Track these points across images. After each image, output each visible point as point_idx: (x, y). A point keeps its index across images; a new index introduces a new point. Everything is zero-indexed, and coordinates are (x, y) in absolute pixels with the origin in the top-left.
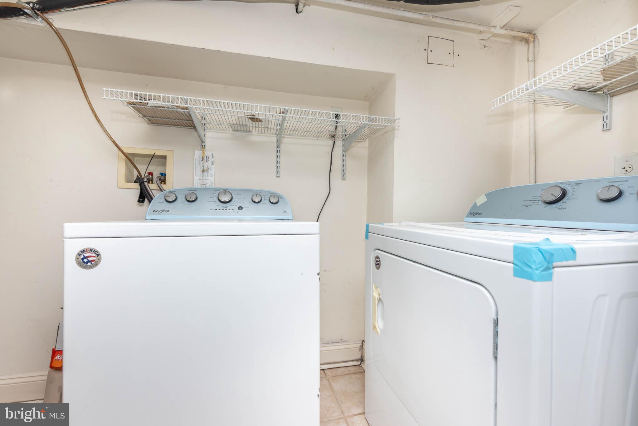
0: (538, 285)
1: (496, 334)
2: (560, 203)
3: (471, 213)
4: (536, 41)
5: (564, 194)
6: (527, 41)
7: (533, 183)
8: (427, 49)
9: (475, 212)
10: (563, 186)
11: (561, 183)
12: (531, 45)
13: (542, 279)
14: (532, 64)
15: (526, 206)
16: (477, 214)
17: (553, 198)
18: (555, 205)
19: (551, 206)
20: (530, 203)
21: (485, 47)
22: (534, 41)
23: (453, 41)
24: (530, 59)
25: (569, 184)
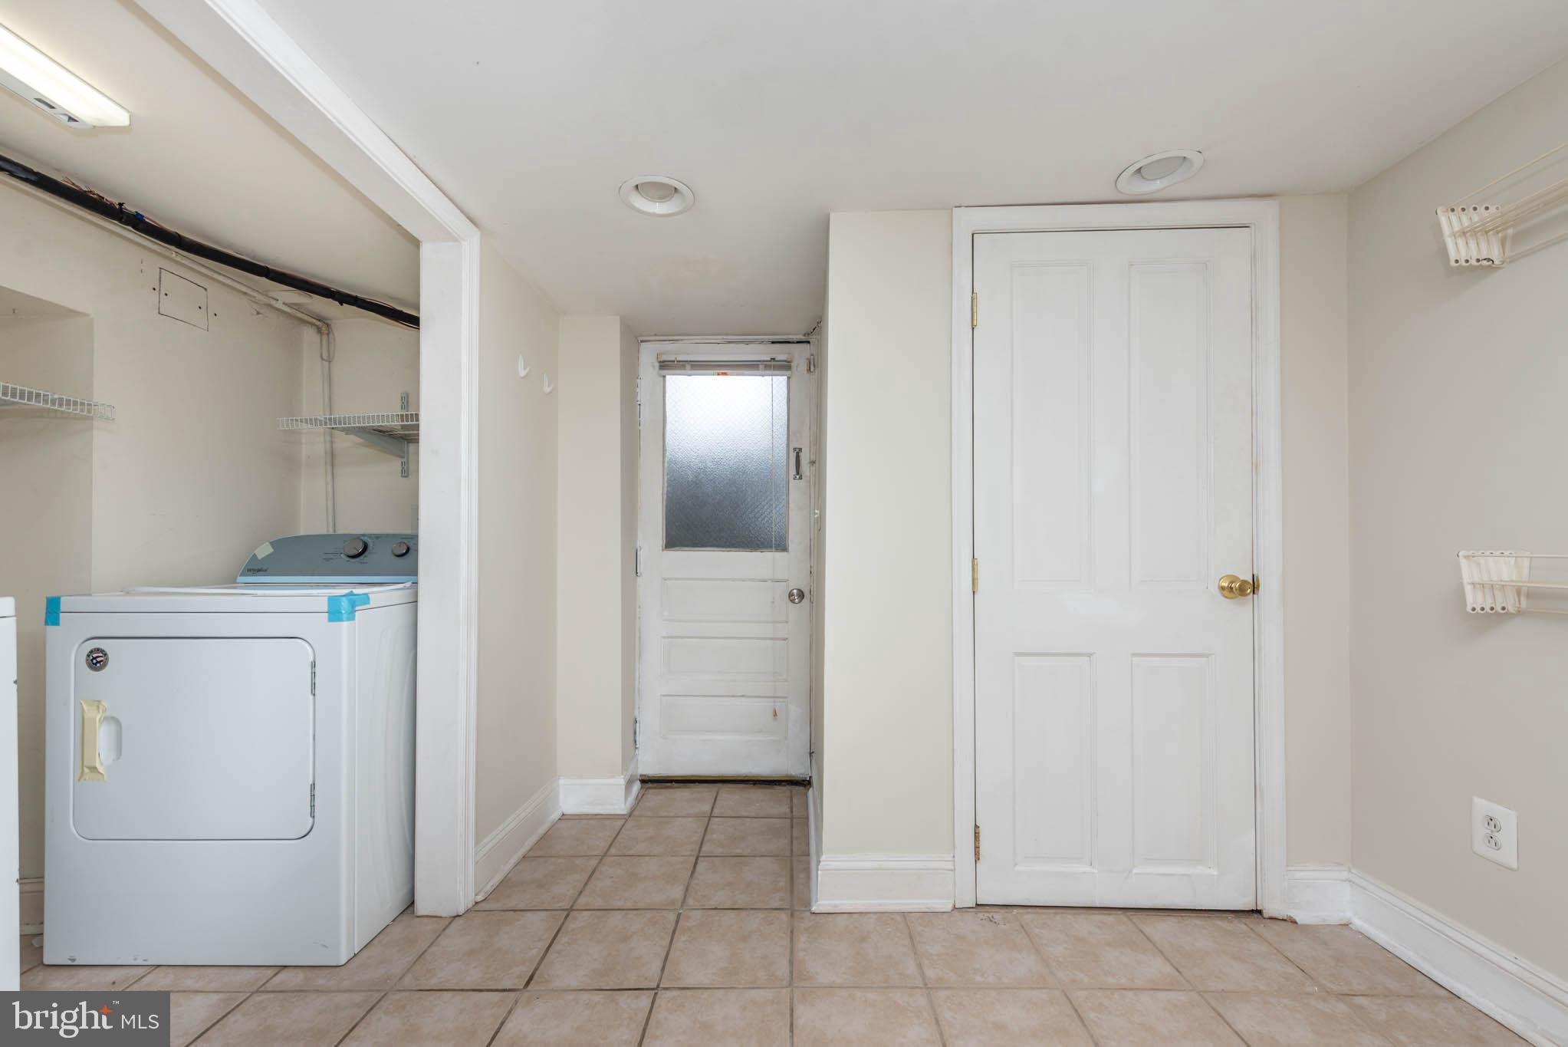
0: (345, 624)
1: (314, 674)
2: (362, 557)
3: (249, 570)
4: (331, 336)
5: (365, 548)
6: (319, 331)
7: (331, 532)
8: (157, 289)
9: (255, 568)
10: (366, 539)
11: (364, 535)
12: (325, 338)
13: (349, 619)
14: (326, 364)
15: (327, 560)
16: (259, 571)
17: (356, 552)
18: (358, 559)
19: (353, 560)
20: (331, 556)
21: (258, 313)
22: (328, 334)
23: (206, 289)
24: (325, 358)
25: (370, 536)
